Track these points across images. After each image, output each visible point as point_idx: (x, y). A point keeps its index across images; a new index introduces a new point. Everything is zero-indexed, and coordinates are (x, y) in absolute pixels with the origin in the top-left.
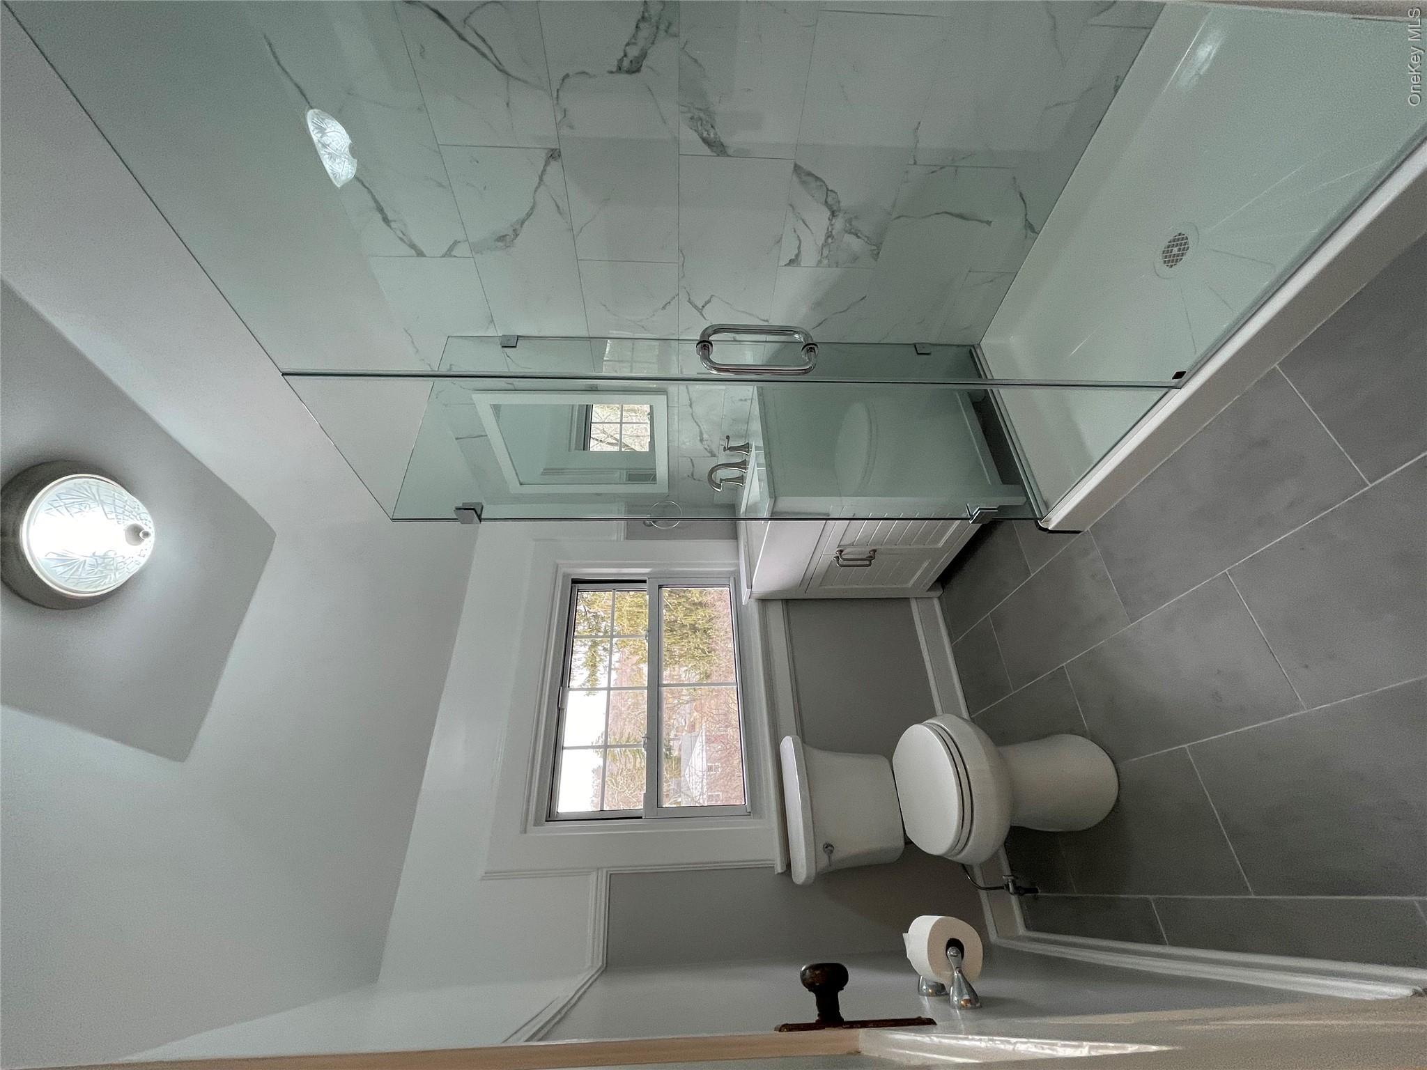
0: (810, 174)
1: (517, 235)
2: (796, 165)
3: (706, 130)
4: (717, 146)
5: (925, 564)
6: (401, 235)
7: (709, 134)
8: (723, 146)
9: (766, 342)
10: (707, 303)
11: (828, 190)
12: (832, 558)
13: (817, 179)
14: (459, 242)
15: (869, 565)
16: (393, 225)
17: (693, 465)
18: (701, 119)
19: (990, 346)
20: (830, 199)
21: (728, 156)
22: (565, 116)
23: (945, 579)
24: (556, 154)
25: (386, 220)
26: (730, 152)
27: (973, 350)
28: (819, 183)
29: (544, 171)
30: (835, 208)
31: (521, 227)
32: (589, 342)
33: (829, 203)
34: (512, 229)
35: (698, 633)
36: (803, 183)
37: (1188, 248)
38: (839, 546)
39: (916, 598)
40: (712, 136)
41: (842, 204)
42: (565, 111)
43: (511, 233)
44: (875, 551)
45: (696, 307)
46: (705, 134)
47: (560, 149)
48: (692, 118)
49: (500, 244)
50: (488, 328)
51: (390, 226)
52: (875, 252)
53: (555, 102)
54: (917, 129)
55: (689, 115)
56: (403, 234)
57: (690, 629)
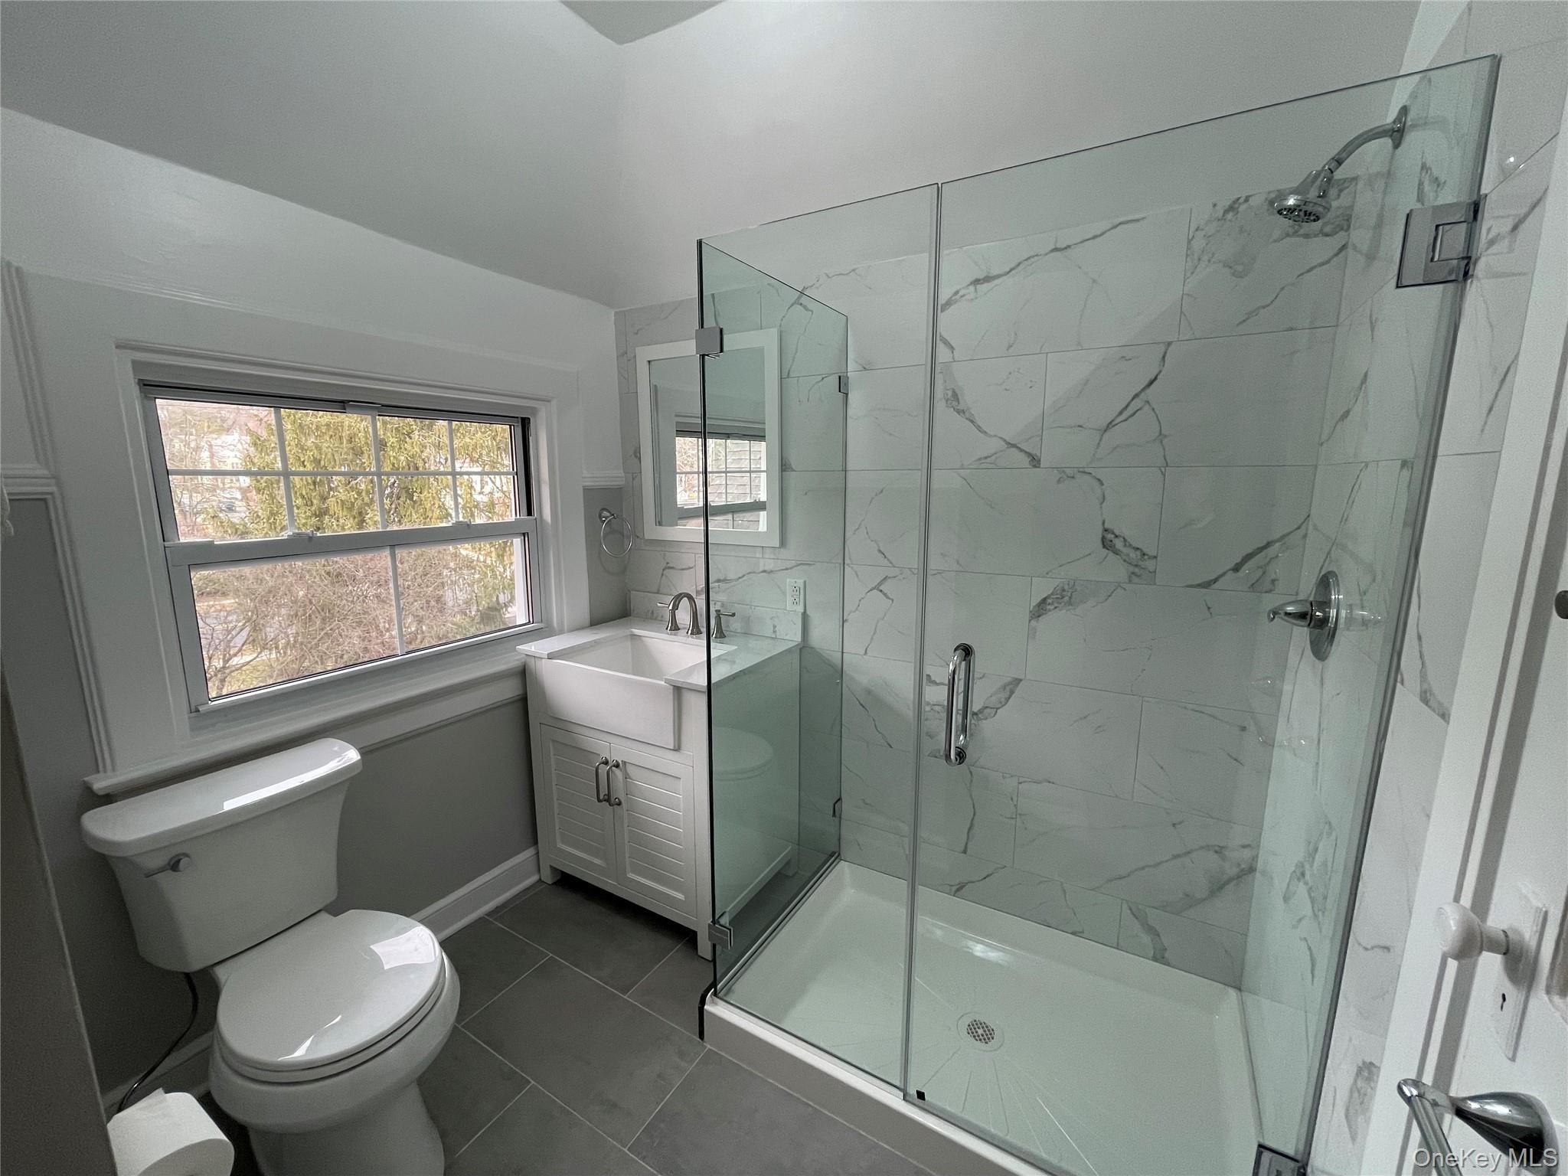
0: (1012, 692)
1: (958, 413)
2: (1021, 680)
3: (1053, 602)
4: (1041, 609)
5: (597, 861)
6: (961, 293)
7: (1049, 604)
8: (1039, 616)
9: (843, 653)
10: (885, 595)
11: (998, 709)
12: (605, 755)
13: (1008, 699)
14: (953, 352)
15: (599, 801)
16: (972, 288)
17: (683, 569)
18: (1063, 597)
19: (843, 870)
20: (988, 710)
21: (1030, 621)
22: (1068, 477)
23: (567, 882)
24: (1035, 463)
25: (977, 282)
26: (1033, 623)
27: (837, 854)
28: (1003, 700)
29: (1022, 450)
30: (980, 716)
31: (967, 419)
32: (841, 469)
33: (985, 711)
34: (965, 409)
35: (314, 520)
36: (1004, 687)
37: (987, 1043)
38: (625, 763)
39: (538, 853)
40: (1049, 607)
41: (984, 721)
42: (1073, 477)
43: (960, 407)
44: (619, 804)
45: (880, 583)
46: (1049, 601)
47: (1039, 467)
48: (1064, 590)
49: (950, 393)
50: (857, 362)
51: (971, 283)
52: (937, 755)
53: (1081, 470)
54: (1050, 782)
55: (1066, 587)
56: (962, 296)
57: (320, 509)
